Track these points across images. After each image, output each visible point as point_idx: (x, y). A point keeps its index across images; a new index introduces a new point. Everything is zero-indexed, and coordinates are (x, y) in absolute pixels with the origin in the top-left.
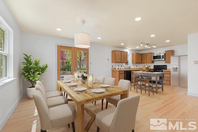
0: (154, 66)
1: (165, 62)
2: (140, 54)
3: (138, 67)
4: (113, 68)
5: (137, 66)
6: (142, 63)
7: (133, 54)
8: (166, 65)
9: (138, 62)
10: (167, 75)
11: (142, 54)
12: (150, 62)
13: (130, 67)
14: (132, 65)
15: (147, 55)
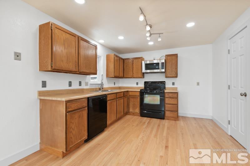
0: (145, 82)
1: (166, 75)
2: (122, 59)
3: (117, 85)
4: (44, 89)
5: (115, 83)
6: (125, 76)
7: (108, 57)
8: (165, 82)
9: (117, 75)
10: (173, 100)
11: (124, 60)
12: (140, 76)
13: (102, 84)
14: (106, 81)
15: (133, 61)
